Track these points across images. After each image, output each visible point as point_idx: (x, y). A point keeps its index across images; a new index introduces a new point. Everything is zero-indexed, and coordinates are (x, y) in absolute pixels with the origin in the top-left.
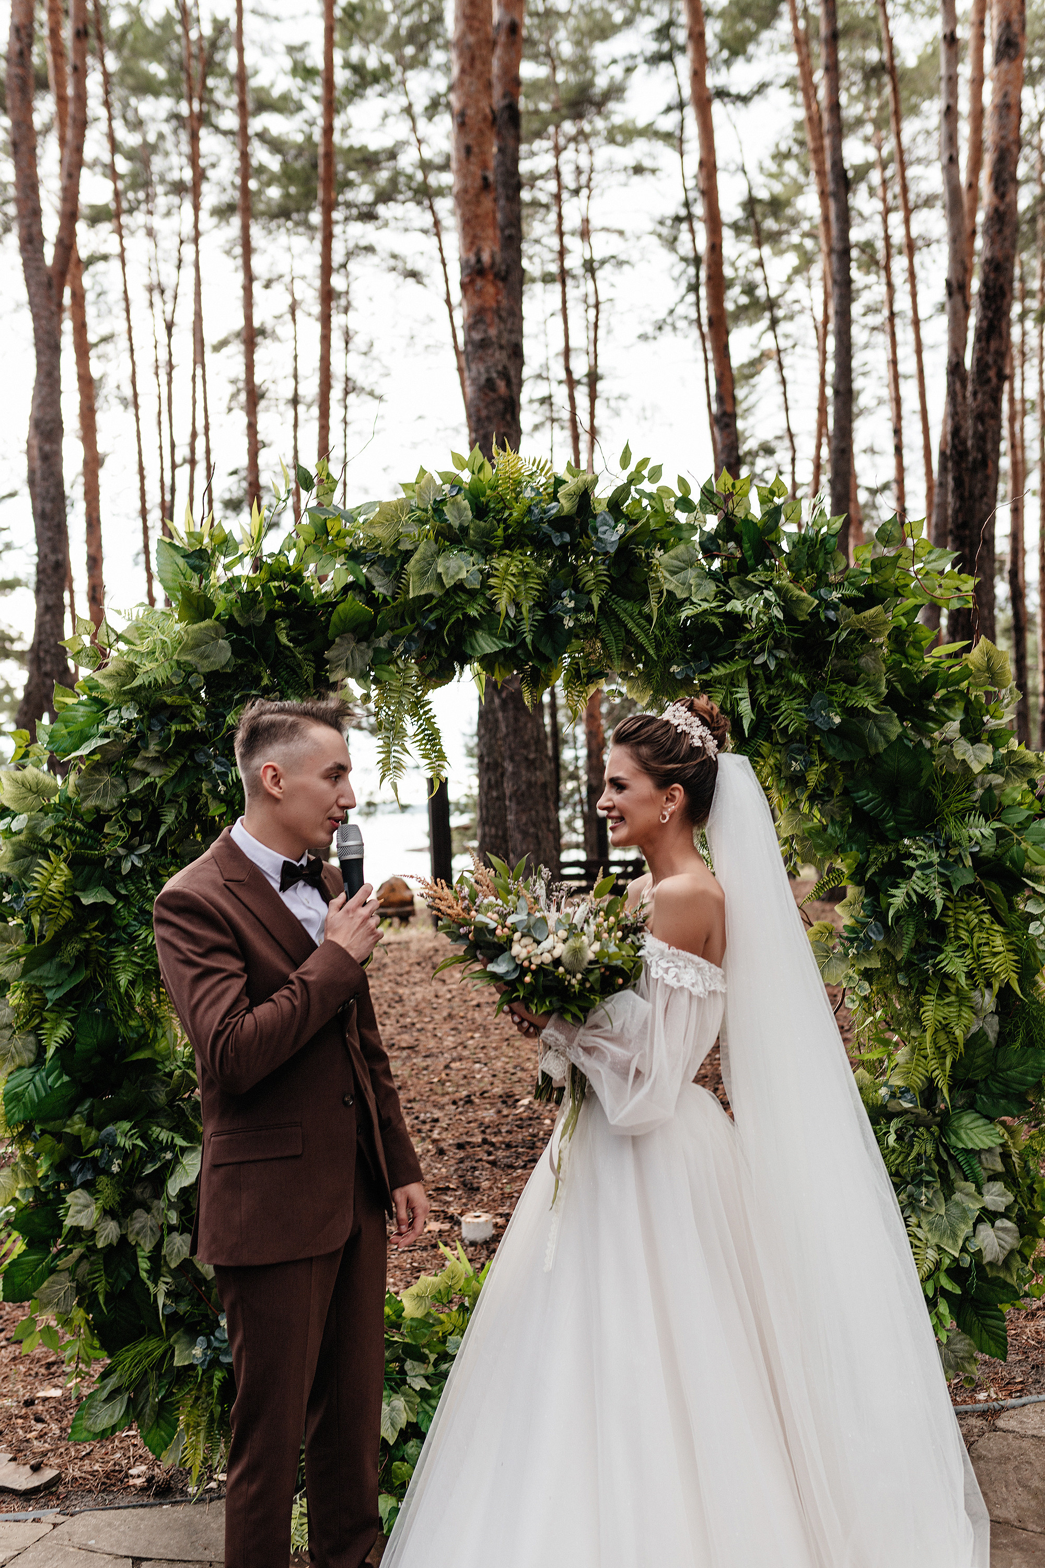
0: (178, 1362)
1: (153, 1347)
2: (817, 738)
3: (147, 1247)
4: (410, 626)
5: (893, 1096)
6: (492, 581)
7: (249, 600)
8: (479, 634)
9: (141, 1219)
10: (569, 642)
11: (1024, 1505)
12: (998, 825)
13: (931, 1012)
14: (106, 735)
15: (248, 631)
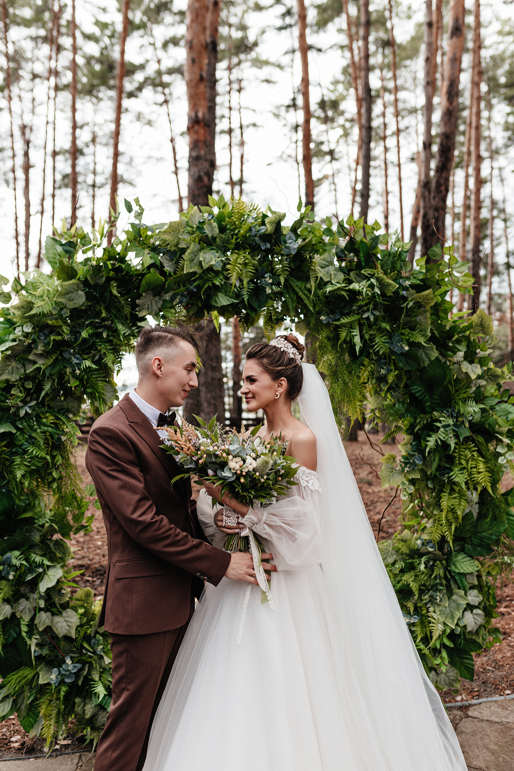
0: (41, 681)
1: (27, 673)
2: (394, 358)
3: (26, 618)
4: (182, 288)
5: (423, 544)
6: (228, 266)
7: (97, 269)
8: (220, 294)
9: (24, 604)
10: (266, 302)
11: (488, 759)
12: (482, 406)
13: (445, 502)
14: (14, 340)
15: (96, 286)
